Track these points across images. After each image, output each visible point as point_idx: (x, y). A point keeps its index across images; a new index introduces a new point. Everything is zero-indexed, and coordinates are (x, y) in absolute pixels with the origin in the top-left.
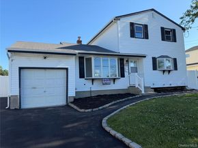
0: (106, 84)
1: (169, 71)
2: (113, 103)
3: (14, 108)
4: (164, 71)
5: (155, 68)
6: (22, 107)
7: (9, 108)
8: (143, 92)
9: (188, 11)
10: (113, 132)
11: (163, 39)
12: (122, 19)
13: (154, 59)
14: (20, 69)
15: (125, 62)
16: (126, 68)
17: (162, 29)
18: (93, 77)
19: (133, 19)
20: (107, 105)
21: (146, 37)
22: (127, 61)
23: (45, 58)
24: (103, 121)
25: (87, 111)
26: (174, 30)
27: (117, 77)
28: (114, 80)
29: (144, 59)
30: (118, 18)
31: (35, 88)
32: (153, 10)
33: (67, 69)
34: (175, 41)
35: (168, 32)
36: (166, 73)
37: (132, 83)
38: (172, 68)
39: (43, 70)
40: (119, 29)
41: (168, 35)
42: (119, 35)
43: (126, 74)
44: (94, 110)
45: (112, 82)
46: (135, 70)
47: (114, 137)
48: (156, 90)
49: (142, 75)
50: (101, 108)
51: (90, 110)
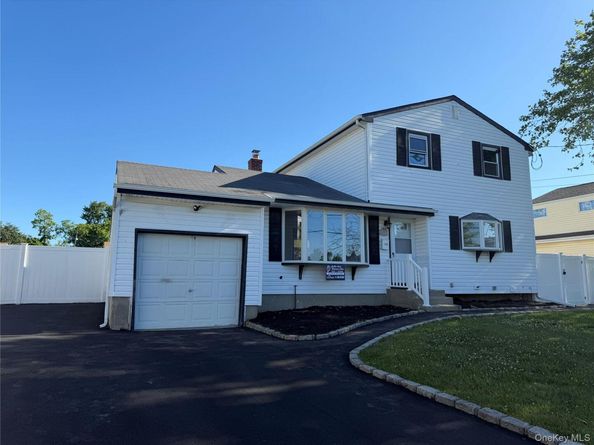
0: (335, 278)
1: (492, 254)
2: (358, 324)
3: (118, 328)
4: (478, 253)
5: (455, 244)
6: (136, 328)
7: (107, 327)
8: (427, 304)
9: (541, 103)
10: (379, 373)
11: (478, 172)
12: (378, 121)
13: (454, 222)
14: (139, 232)
15: (381, 225)
16: (384, 240)
17: (476, 146)
18: (304, 260)
19: (404, 121)
20: (346, 329)
21: (436, 164)
22: (387, 223)
23: (197, 209)
24: (351, 356)
25: (303, 338)
26: (505, 151)
27: (363, 262)
28: (354, 269)
29: (429, 221)
30: (368, 117)
31: (167, 281)
32: (453, 98)
33: (244, 238)
34: (507, 177)
35: (490, 156)
36: (484, 258)
37: (398, 280)
38: (498, 246)
39: (189, 239)
40: (371, 142)
41: (492, 161)
42: (371, 158)
43: (384, 256)
44: (319, 336)
45: (348, 275)
46: (405, 246)
47: (383, 381)
48: (458, 299)
49: (424, 261)
50: (333, 333)
51: (309, 337)
